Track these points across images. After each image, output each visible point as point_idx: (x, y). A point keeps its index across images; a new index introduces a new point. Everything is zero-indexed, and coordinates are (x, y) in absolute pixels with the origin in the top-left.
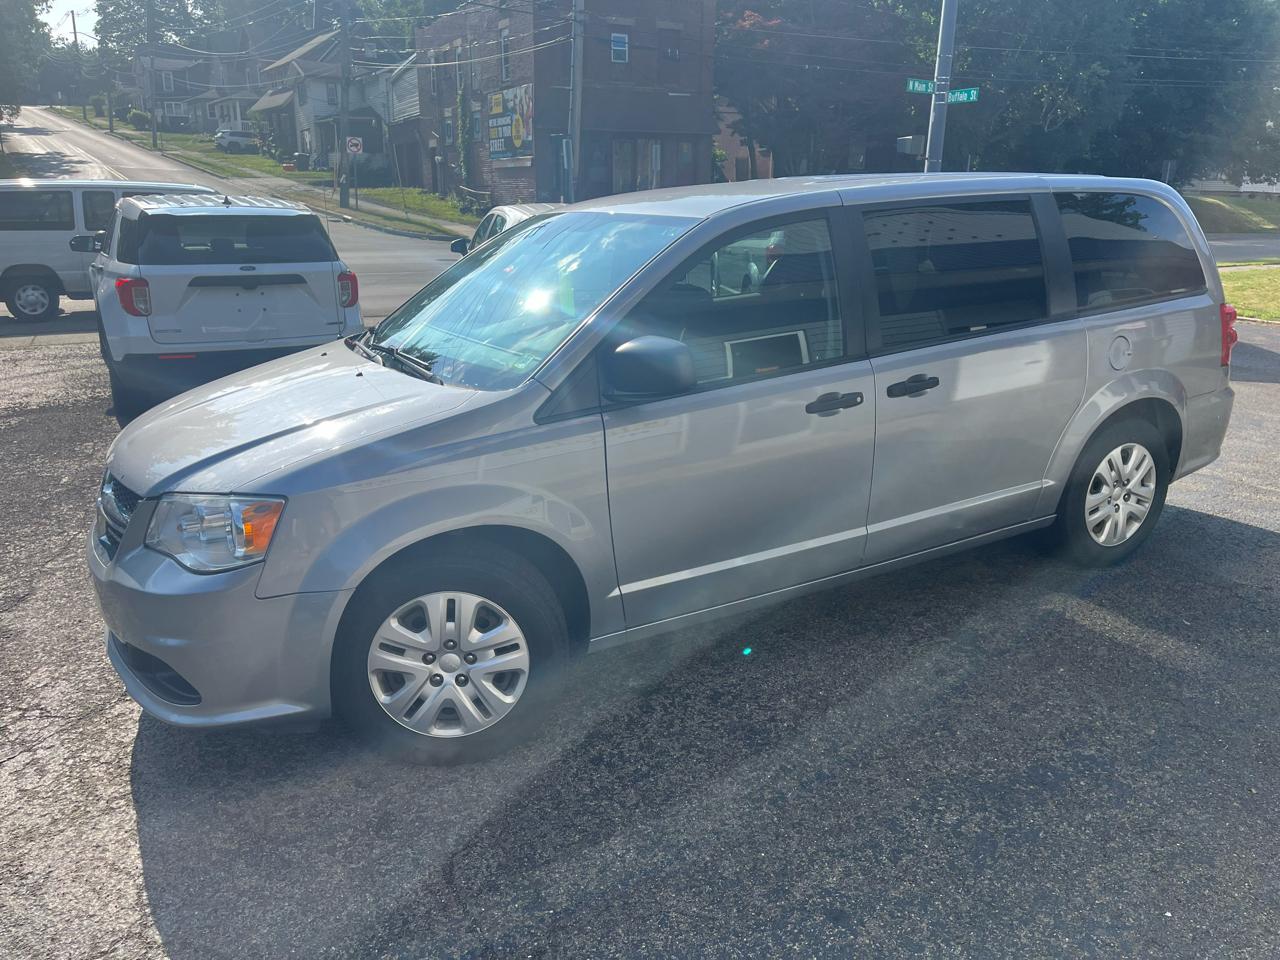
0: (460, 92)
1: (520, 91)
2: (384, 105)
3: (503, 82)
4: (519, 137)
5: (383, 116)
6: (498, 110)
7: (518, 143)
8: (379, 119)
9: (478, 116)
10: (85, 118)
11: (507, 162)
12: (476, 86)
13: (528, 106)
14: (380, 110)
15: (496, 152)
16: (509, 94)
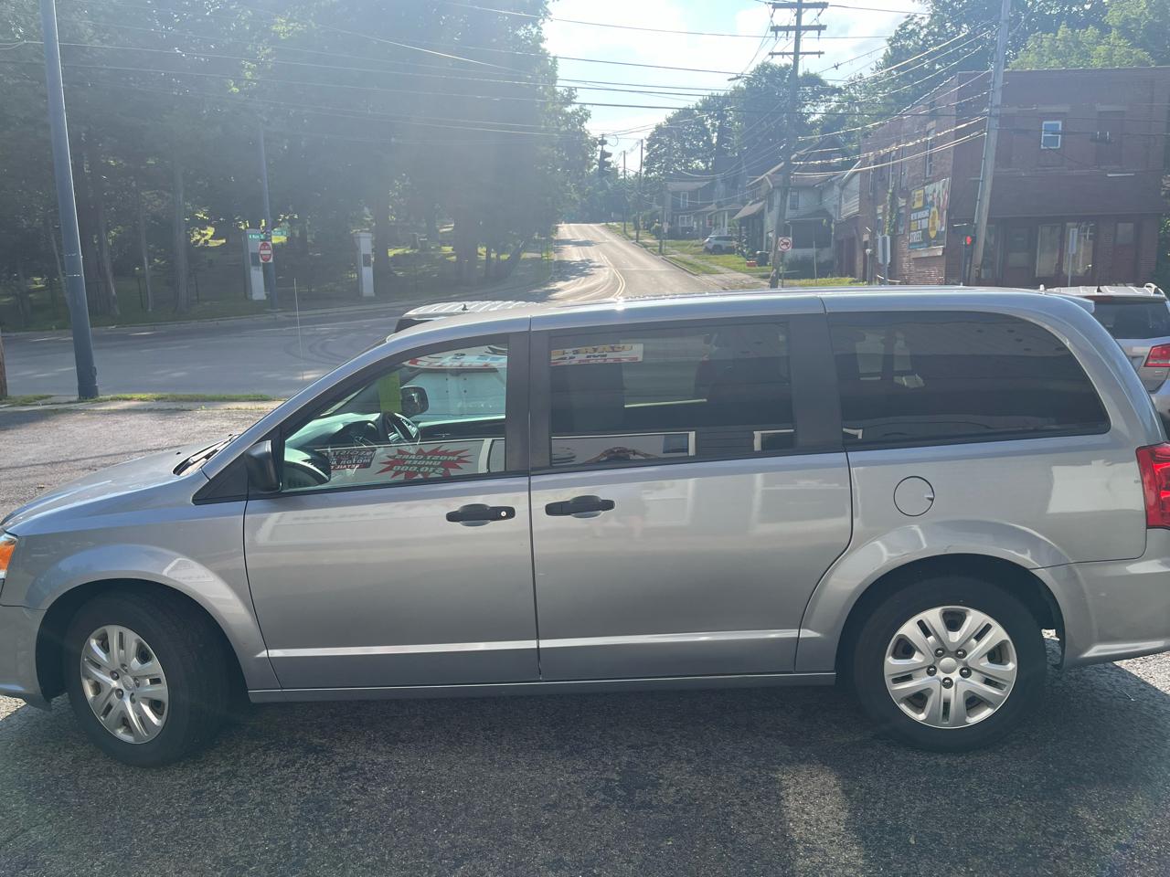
0: (890, 191)
1: (938, 186)
2: (835, 207)
3: (926, 178)
4: (934, 228)
5: (834, 215)
6: (919, 204)
7: (933, 234)
8: (830, 219)
9: (902, 211)
10: (625, 231)
11: (923, 253)
12: (903, 185)
13: (944, 199)
14: (832, 211)
15: (916, 244)
16: (929, 189)
